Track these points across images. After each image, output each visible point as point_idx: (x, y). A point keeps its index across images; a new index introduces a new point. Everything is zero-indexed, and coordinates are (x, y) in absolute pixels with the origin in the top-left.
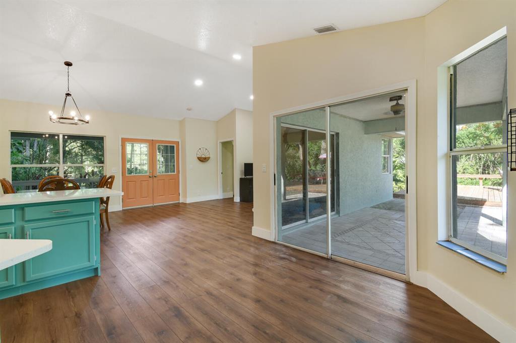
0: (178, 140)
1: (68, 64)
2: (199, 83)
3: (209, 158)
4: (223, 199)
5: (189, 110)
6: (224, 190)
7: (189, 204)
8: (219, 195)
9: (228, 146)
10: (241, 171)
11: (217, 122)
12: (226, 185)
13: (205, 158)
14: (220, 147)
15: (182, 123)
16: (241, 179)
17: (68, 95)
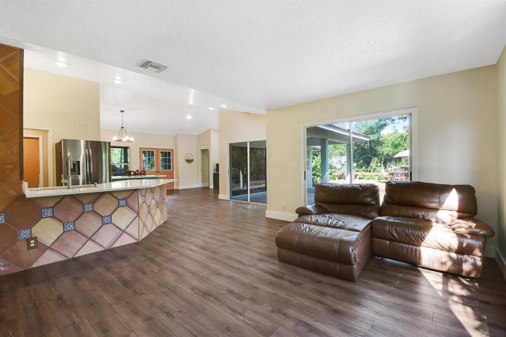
0: (173, 148)
1: (122, 111)
2: (189, 117)
3: (193, 160)
4: (203, 187)
5: (181, 130)
6: (203, 182)
7: (181, 190)
8: (199, 185)
9: (205, 152)
10: (214, 169)
11: (198, 136)
12: (205, 178)
13: (191, 160)
14: (200, 152)
15: (176, 137)
16: (214, 174)
17: (122, 127)
